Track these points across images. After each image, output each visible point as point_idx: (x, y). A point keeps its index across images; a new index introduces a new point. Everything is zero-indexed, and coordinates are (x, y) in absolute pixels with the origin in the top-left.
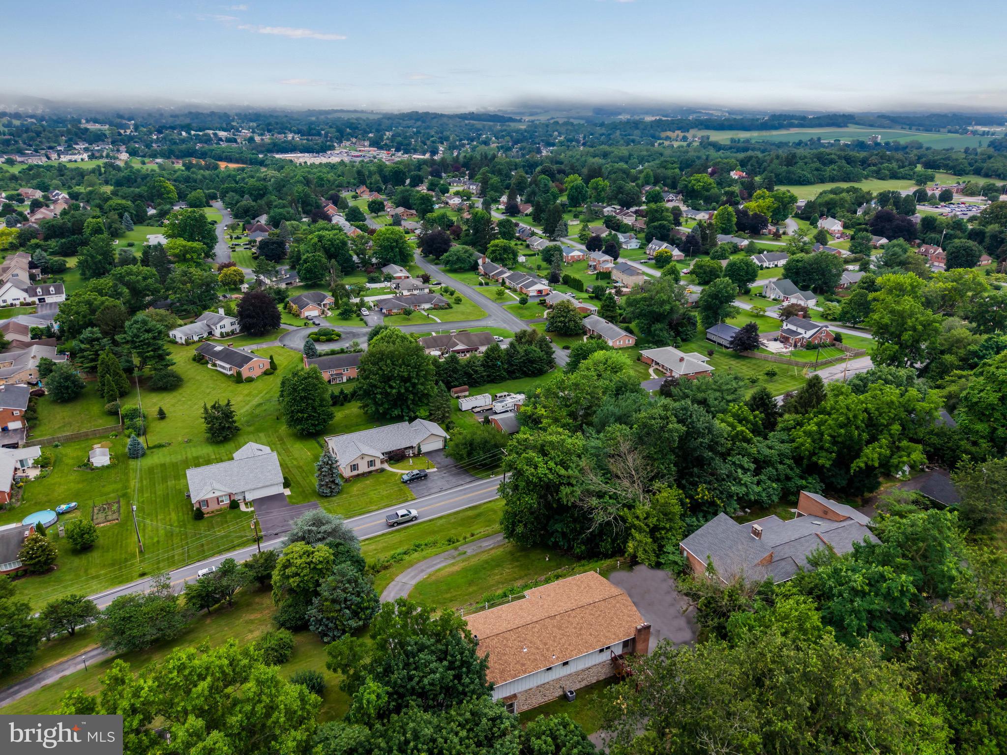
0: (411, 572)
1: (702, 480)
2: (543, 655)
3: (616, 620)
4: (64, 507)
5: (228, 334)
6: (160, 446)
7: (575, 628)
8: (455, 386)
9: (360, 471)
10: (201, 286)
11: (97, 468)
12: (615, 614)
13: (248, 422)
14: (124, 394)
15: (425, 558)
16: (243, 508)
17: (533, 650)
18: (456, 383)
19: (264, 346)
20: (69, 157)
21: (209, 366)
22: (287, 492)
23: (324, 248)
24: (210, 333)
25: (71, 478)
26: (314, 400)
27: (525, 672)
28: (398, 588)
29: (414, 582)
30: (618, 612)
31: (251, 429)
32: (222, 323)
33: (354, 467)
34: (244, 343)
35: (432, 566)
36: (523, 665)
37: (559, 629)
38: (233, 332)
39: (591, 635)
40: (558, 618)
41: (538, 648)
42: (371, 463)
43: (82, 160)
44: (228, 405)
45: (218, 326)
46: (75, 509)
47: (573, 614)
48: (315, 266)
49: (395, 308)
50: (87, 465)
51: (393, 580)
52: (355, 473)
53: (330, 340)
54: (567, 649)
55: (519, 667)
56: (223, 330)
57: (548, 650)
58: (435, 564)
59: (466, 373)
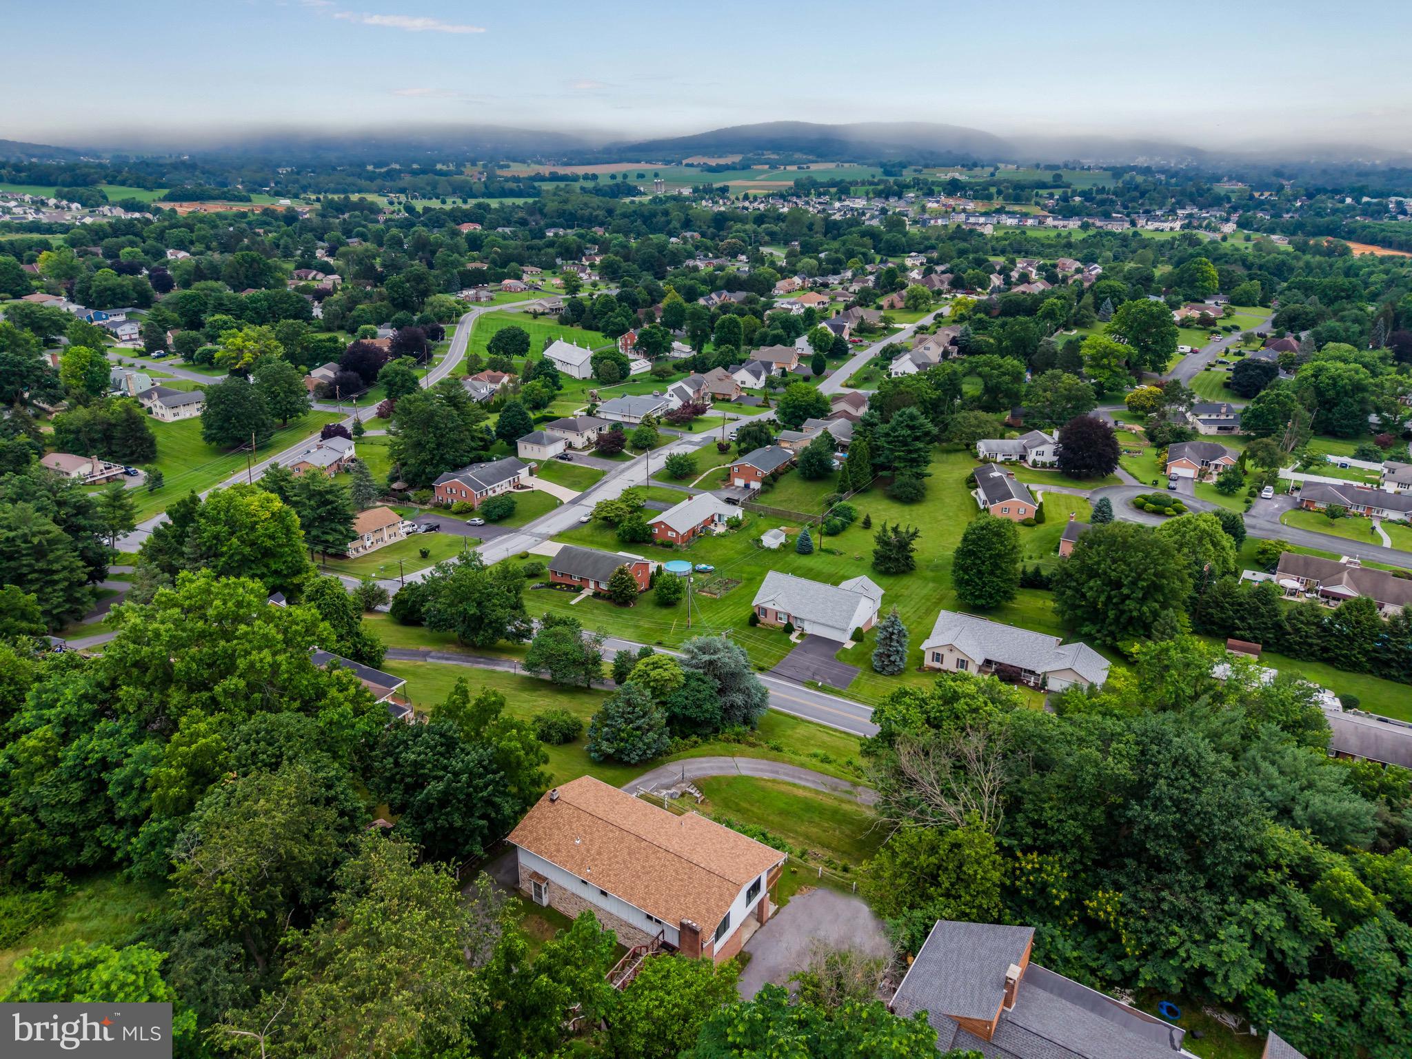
0: (763, 764)
1: (1133, 889)
2: (583, 859)
3: (690, 899)
4: (703, 566)
5: (1044, 465)
6: (829, 552)
7: (644, 867)
8: (1242, 638)
9: (943, 667)
10: (1069, 399)
11: (763, 547)
12: (699, 894)
13: (936, 566)
14: (860, 490)
15: (802, 765)
16: (793, 638)
17: (583, 849)
18: (1247, 634)
19: (1065, 492)
20: (1157, 225)
21: (973, 493)
22: (849, 645)
23: (1317, 388)
24: (1023, 457)
25: (739, 547)
26: (983, 563)
27: (550, 857)
28: (724, 765)
29: (744, 772)
30: (704, 896)
31: (929, 574)
32: (1040, 449)
33: (938, 657)
34: (1048, 481)
35: (793, 777)
36: (558, 851)
37: (629, 854)
38: (1052, 465)
39: (647, 887)
40: (644, 844)
41: (588, 851)
42: (962, 663)
43: (1172, 229)
44: (915, 535)
45: (1034, 451)
46: (710, 572)
47: (662, 854)
48: (1271, 411)
49: (1321, 500)
50: (759, 541)
51: (733, 756)
52: (937, 665)
53: (1159, 513)
54: (609, 875)
55: (553, 848)
56: (1039, 459)
57: (593, 860)
58: (800, 778)
59: (1278, 626)
